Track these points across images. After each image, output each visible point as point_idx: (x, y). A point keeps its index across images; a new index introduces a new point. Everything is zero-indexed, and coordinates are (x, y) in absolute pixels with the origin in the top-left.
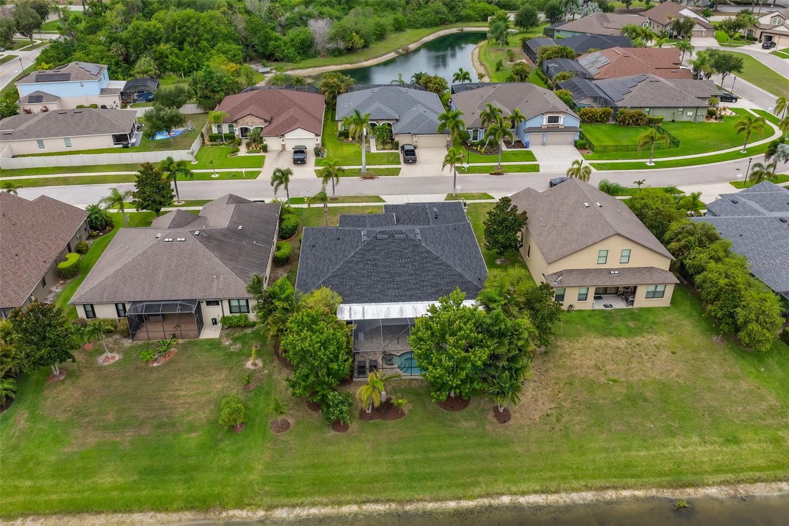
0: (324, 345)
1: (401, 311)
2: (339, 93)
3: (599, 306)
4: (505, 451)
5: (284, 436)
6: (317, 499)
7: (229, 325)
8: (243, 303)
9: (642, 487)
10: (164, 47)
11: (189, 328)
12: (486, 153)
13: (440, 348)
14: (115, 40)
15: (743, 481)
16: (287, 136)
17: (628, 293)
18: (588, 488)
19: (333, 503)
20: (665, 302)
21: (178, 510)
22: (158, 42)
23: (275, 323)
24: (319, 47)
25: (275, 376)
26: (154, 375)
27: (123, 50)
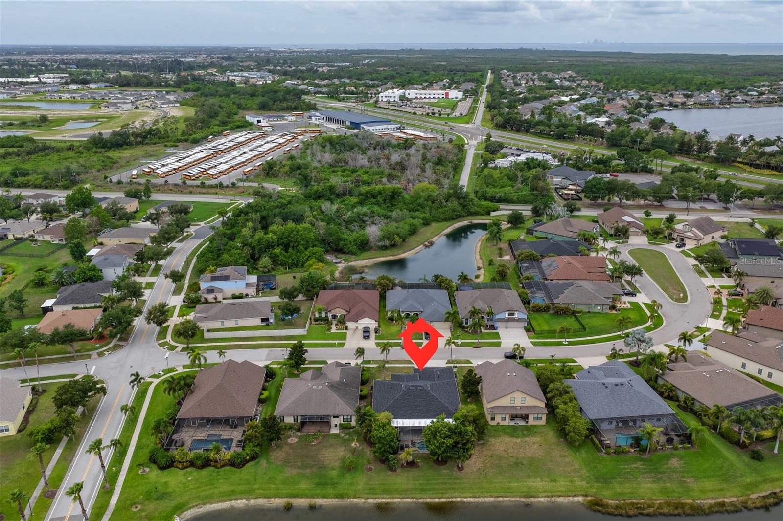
0: (389, 435)
1: (420, 423)
2: (388, 289)
3: (512, 423)
4: (459, 481)
5: (370, 473)
6: (385, 496)
7: (342, 427)
8: (349, 417)
9: (513, 497)
10: (277, 251)
11: (325, 428)
12: (472, 333)
13: (435, 438)
14: (246, 245)
15: (554, 496)
16: (360, 321)
17: (525, 418)
18: (491, 496)
19: (391, 498)
20: (543, 422)
21: (332, 498)
22: (273, 247)
23: (366, 426)
24: (372, 245)
25: (365, 450)
26: (313, 448)
27: (251, 251)
